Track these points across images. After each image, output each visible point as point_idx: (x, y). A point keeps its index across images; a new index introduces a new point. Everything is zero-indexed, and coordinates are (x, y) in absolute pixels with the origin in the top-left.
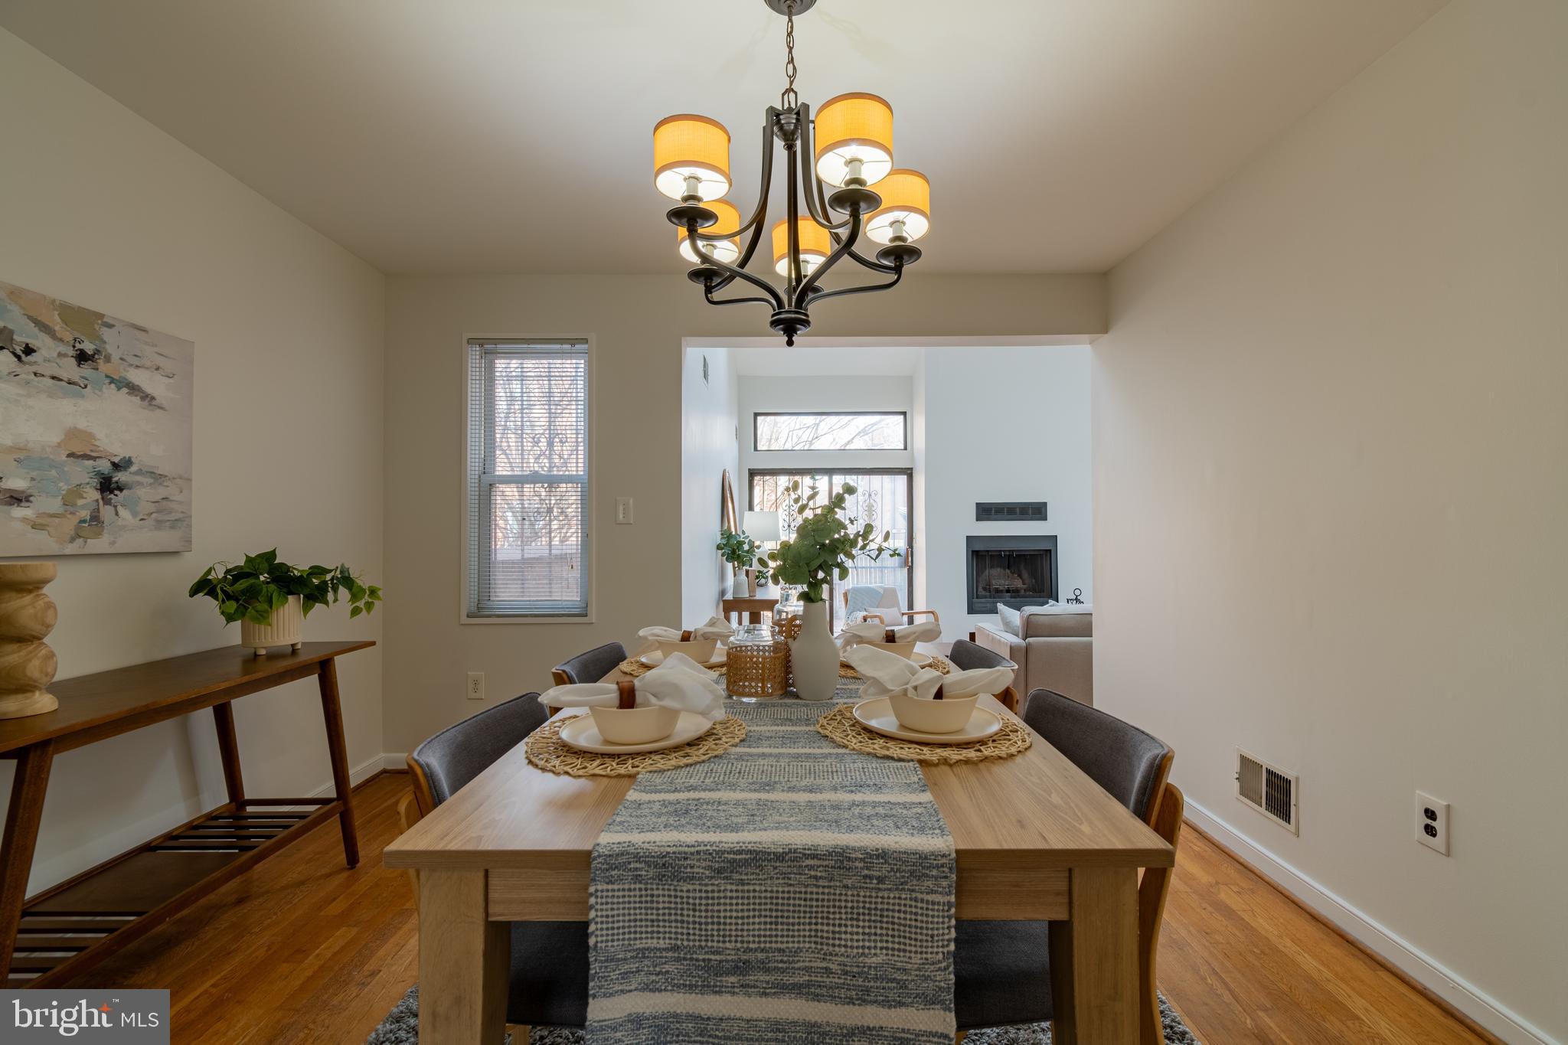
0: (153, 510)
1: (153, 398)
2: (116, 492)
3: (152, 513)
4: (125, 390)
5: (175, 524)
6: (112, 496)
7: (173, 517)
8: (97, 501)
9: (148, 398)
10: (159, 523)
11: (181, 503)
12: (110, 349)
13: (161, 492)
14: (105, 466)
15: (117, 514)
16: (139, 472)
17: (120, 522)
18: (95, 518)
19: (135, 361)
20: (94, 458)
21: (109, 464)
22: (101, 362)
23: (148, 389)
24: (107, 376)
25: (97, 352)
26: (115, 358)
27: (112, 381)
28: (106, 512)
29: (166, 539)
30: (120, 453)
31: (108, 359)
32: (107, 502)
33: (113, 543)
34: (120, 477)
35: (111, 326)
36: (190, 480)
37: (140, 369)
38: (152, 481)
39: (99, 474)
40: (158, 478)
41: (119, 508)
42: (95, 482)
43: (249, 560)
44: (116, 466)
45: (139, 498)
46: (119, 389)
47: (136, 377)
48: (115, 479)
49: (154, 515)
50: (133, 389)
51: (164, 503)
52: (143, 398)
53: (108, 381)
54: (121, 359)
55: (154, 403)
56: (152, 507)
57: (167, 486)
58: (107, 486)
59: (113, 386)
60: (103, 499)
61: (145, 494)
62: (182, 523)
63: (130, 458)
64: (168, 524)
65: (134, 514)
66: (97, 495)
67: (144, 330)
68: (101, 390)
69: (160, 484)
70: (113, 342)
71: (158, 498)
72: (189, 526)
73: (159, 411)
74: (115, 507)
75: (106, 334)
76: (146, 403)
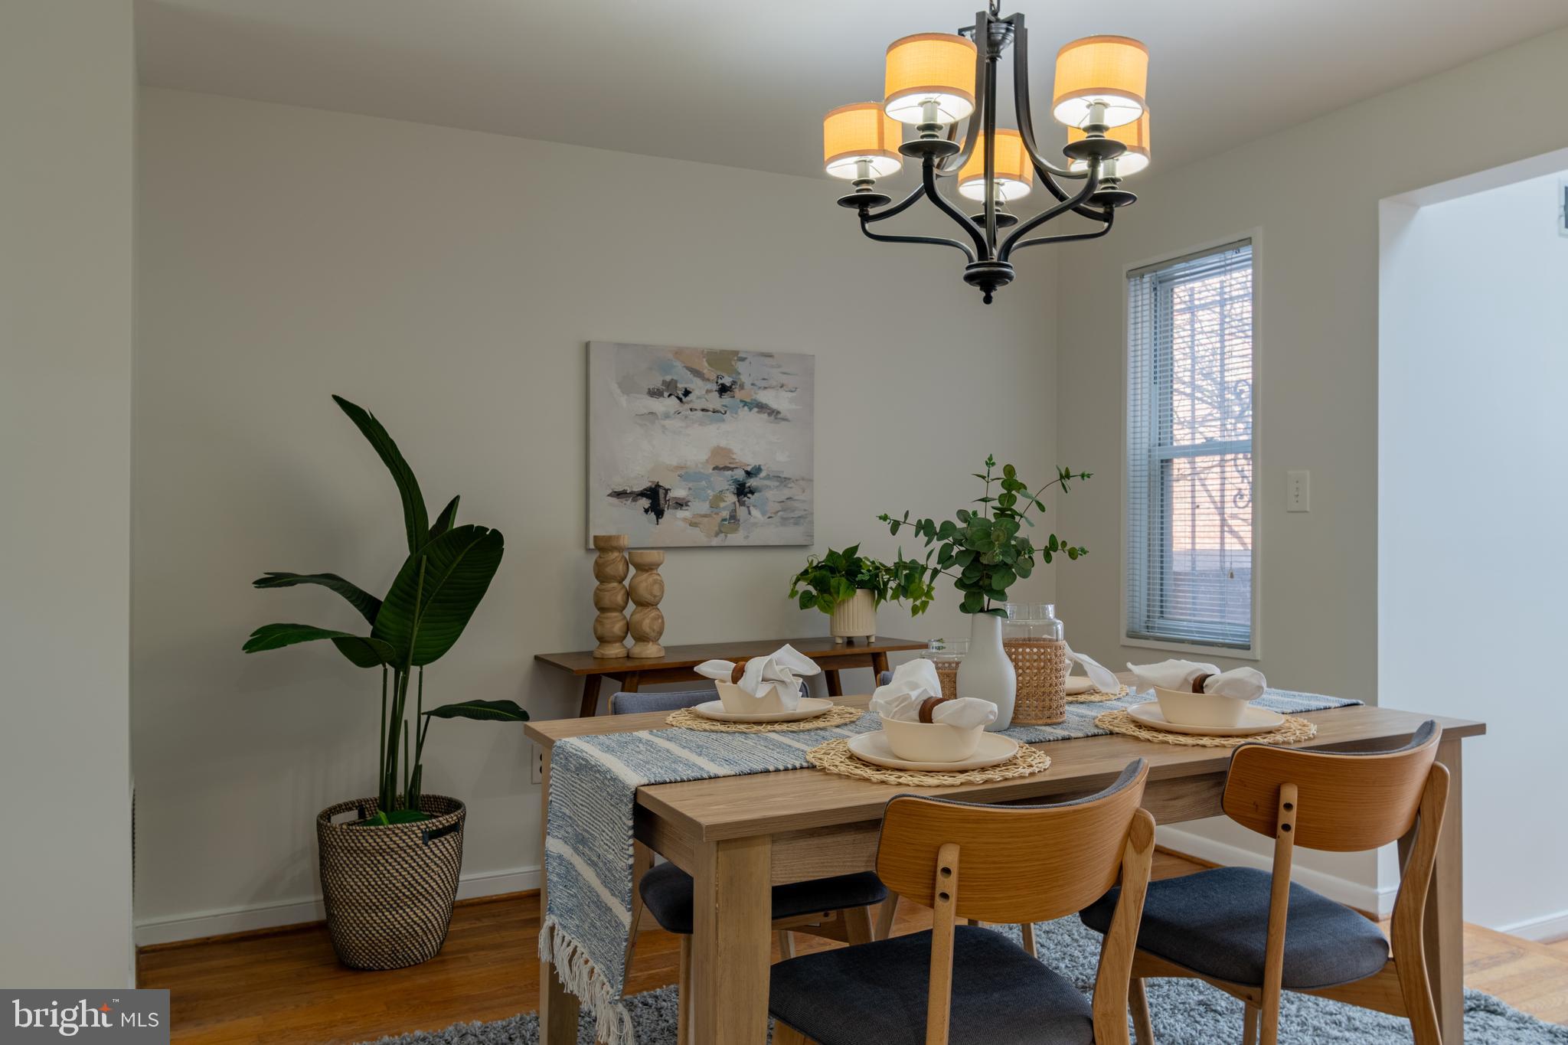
0: (780, 509)
1: (778, 412)
2: (749, 495)
3: (777, 512)
4: (756, 410)
5: (797, 521)
6: (746, 498)
7: (797, 514)
8: (735, 503)
9: (774, 413)
10: (784, 520)
11: (804, 501)
12: (745, 378)
13: (786, 493)
14: (740, 474)
15: (750, 513)
16: (768, 477)
17: (752, 520)
18: (733, 517)
19: (764, 384)
20: (732, 469)
21: (743, 472)
22: (737, 390)
23: (774, 405)
24: (741, 401)
25: (734, 383)
26: (747, 386)
27: (745, 404)
28: (742, 512)
29: (792, 534)
30: (751, 462)
31: (742, 387)
32: (742, 504)
33: (747, 537)
34: (752, 482)
35: (743, 359)
36: (811, 480)
37: (769, 390)
38: (778, 484)
39: (736, 481)
40: (783, 481)
41: (751, 508)
42: (733, 488)
43: (832, 554)
44: (748, 474)
45: (767, 499)
46: (750, 409)
47: (764, 397)
48: (747, 485)
49: (780, 513)
50: (762, 407)
51: (789, 502)
52: (770, 414)
53: (742, 404)
54: (753, 384)
55: (779, 416)
56: (778, 507)
57: (791, 488)
58: (742, 491)
59: (746, 408)
60: (739, 501)
61: (771, 494)
62: (804, 519)
63: (760, 466)
64: (792, 521)
65: (763, 513)
66: (734, 499)
67: (770, 356)
68: (736, 413)
69: (785, 486)
70: (746, 373)
71: (783, 498)
72: (812, 522)
73: (783, 423)
74: (748, 507)
75: (741, 367)
76: (772, 417)
